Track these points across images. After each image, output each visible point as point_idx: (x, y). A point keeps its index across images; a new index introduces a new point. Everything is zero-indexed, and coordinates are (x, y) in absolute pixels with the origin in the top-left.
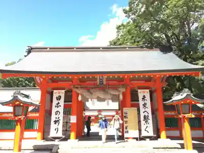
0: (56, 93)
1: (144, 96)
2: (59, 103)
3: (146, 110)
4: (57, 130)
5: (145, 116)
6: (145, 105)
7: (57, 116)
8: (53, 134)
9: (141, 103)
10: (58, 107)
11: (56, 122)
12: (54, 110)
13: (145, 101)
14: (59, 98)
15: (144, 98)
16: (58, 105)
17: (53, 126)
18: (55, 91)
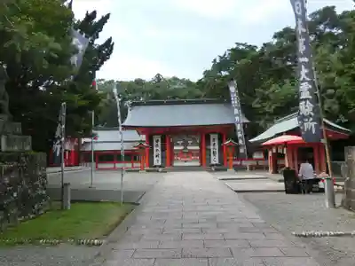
2: (157, 144)
3: (215, 147)
4: (158, 160)
5: (214, 151)
7: (157, 153)
8: (155, 163)
9: (212, 143)
10: (157, 147)
11: (156, 156)
12: (155, 148)
14: (157, 141)
15: (214, 140)
17: (155, 159)
18: (154, 136)
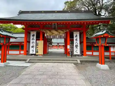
0: (32, 33)
1: (76, 35)
2: (33, 38)
3: (77, 42)
4: (33, 51)
5: (76, 45)
6: (76, 40)
7: (33, 44)
8: (31, 52)
9: (75, 38)
10: (33, 40)
11: (32, 47)
12: (31, 41)
13: (77, 38)
14: (33, 36)
15: (76, 36)
16: (33, 39)
17: (31, 49)
18: (31, 32)
